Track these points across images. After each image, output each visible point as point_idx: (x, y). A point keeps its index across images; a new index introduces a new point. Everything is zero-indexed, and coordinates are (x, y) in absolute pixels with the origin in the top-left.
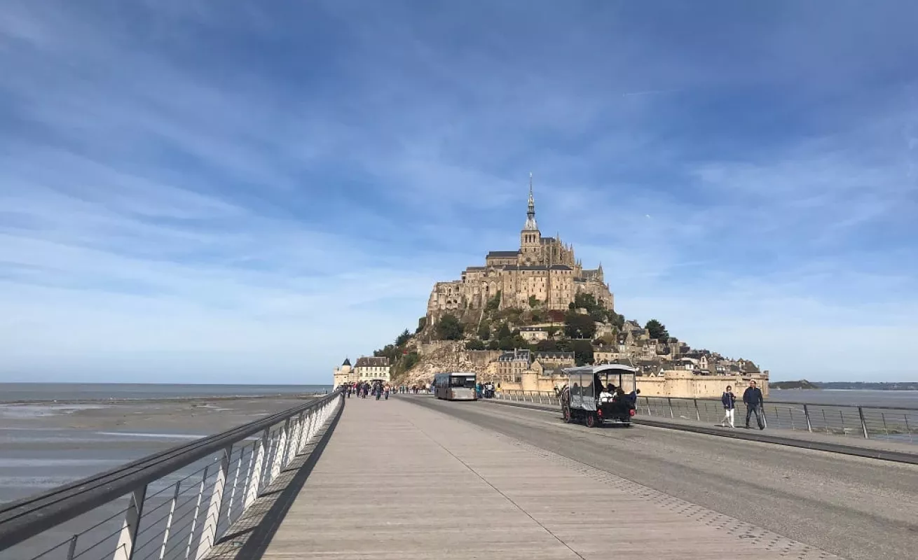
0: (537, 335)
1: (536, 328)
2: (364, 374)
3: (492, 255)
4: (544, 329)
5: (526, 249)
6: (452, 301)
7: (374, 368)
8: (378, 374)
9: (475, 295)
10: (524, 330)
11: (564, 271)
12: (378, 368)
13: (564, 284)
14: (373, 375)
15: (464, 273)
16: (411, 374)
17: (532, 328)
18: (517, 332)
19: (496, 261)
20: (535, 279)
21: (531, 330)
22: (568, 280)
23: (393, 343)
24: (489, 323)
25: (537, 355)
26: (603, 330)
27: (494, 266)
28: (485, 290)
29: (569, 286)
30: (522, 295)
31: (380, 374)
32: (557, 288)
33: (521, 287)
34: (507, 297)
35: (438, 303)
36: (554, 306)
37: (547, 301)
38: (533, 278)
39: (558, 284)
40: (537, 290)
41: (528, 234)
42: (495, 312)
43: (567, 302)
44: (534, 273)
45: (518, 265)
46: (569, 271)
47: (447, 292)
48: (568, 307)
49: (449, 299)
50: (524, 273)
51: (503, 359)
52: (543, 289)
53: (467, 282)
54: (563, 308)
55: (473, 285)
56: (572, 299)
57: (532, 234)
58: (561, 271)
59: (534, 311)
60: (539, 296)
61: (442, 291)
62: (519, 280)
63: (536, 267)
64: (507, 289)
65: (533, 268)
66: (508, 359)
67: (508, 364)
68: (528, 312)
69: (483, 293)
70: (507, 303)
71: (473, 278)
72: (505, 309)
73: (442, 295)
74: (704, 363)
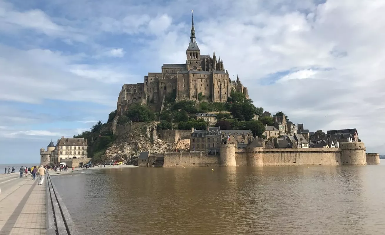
1: (208, 114)
2: (64, 153)
3: (166, 66)
4: (214, 115)
5: (190, 62)
6: (137, 98)
7: (73, 147)
8: (77, 153)
9: (155, 93)
10: (200, 116)
12: (77, 147)
14: (73, 153)
15: (147, 77)
16: (108, 151)
18: (195, 117)
19: (169, 70)
20: (202, 81)
21: (205, 115)
22: (225, 81)
23: (90, 131)
24: (168, 112)
27: (168, 74)
28: (163, 89)
29: (226, 86)
30: (192, 92)
31: (79, 152)
32: (218, 87)
33: (192, 86)
34: (181, 94)
35: (125, 99)
36: (217, 100)
37: (211, 96)
38: (201, 79)
39: (219, 84)
40: (203, 88)
41: (192, 52)
42: (172, 104)
43: (225, 98)
44: (201, 76)
45: (189, 70)
46: (226, 75)
47: (132, 92)
48: (225, 101)
49: (135, 97)
50: (194, 75)
51: (195, 136)
52: (208, 88)
53: (149, 83)
54: (223, 102)
55: (153, 86)
56: (229, 95)
57: (195, 51)
58: (221, 75)
59: (202, 103)
60: (205, 93)
61: (128, 90)
62: (190, 81)
63: (204, 72)
64: (181, 88)
65: (200, 72)
66: (200, 136)
67: (201, 139)
68: (199, 104)
69: (162, 91)
70: (181, 98)
71: (153, 81)
72: (181, 102)
73: (129, 94)
74: (356, 137)
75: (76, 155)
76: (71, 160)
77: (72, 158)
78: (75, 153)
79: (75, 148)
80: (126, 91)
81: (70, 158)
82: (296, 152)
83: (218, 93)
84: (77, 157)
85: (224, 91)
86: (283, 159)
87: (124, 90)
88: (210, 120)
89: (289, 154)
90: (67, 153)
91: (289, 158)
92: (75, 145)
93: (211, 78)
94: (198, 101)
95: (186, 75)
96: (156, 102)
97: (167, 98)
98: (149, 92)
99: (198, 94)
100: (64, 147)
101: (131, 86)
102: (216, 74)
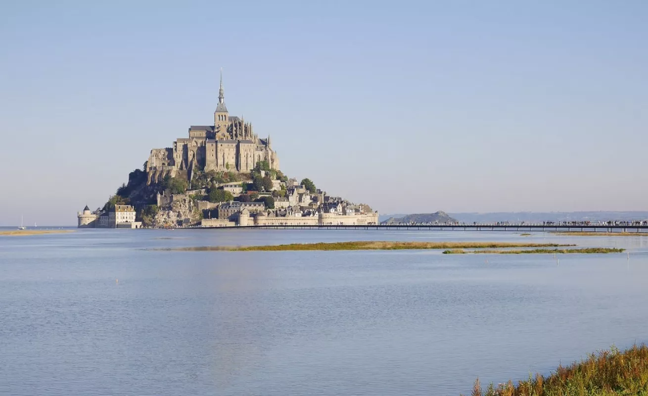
1: (234, 185)
2: (119, 218)
3: (193, 128)
4: (240, 186)
5: (220, 126)
11: (249, 144)
12: (128, 213)
13: (249, 153)
14: (125, 218)
15: (176, 143)
17: (228, 186)
18: (222, 188)
19: (197, 133)
20: (229, 150)
21: (231, 186)
22: (252, 150)
26: (276, 185)
27: (196, 137)
28: (193, 156)
29: (252, 154)
30: (220, 161)
32: (245, 156)
33: (220, 155)
34: (210, 163)
35: (155, 165)
36: (243, 169)
37: (238, 164)
39: (245, 153)
40: (230, 157)
41: (221, 114)
42: (201, 173)
43: (251, 167)
44: (228, 145)
45: (217, 139)
46: (252, 145)
47: (161, 156)
48: (251, 170)
49: (163, 162)
50: (221, 145)
51: (222, 208)
52: (234, 156)
53: (178, 149)
54: (249, 171)
55: (182, 152)
56: (255, 164)
57: (223, 114)
58: (247, 144)
59: (230, 172)
60: (232, 161)
61: (157, 155)
62: (219, 151)
63: (230, 140)
64: (210, 156)
65: (227, 142)
66: (226, 207)
67: (226, 210)
68: (226, 174)
69: (190, 158)
70: (210, 167)
71: (182, 147)
72: (210, 171)
73: (157, 159)
74: (340, 207)
78: (127, 218)
79: (126, 214)
81: (124, 222)
83: (245, 162)
84: (128, 221)
85: (250, 160)
87: (152, 154)
88: (235, 190)
90: (121, 218)
92: (126, 211)
93: (238, 147)
94: (225, 170)
95: (214, 144)
96: (185, 169)
97: (196, 166)
98: (178, 158)
99: (225, 163)
100: (119, 213)
101: (159, 151)
102: (243, 144)
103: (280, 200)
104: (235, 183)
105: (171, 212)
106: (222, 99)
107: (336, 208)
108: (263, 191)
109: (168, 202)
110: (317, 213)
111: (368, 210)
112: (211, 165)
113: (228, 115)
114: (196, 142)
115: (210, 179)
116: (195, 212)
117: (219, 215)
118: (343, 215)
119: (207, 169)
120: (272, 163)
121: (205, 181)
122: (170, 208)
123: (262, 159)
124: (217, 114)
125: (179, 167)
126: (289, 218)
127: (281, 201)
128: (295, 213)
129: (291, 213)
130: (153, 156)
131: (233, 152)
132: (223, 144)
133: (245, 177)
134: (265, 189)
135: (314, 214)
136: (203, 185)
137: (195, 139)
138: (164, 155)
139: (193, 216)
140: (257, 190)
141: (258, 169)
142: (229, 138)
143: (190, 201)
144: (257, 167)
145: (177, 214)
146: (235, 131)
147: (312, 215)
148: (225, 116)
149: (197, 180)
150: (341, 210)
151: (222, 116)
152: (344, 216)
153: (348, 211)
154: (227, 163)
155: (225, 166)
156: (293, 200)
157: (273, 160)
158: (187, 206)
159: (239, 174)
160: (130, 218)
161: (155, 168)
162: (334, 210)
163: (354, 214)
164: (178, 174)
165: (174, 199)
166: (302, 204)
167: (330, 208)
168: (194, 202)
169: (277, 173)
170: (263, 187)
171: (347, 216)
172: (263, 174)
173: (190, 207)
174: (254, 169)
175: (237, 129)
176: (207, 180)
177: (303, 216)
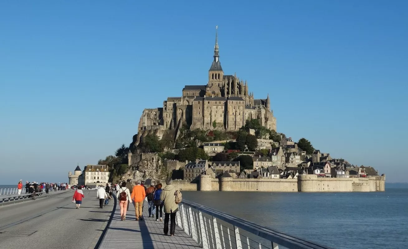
0: (216, 149)
1: (215, 144)
2: (90, 178)
3: (187, 88)
4: (221, 145)
5: (212, 84)
8: (100, 178)
10: (207, 145)
11: (238, 101)
12: (100, 173)
13: (238, 111)
14: (96, 178)
15: (166, 102)
17: (213, 144)
18: (202, 147)
19: (190, 93)
20: (217, 107)
21: (212, 145)
22: (241, 108)
23: (113, 155)
25: (213, 164)
27: (188, 97)
28: (180, 115)
29: (242, 113)
30: (207, 119)
31: (101, 177)
32: (233, 114)
33: (207, 113)
34: (196, 121)
35: (146, 125)
36: (231, 127)
37: (225, 123)
38: (216, 106)
39: (234, 111)
40: (218, 115)
41: (214, 72)
42: (187, 132)
43: (240, 125)
44: (216, 103)
45: (205, 96)
46: (241, 102)
47: (152, 116)
48: (240, 129)
49: (155, 122)
50: (209, 103)
51: (188, 167)
52: (223, 115)
53: (168, 109)
54: (237, 129)
55: (172, 111)
56: (244, 122)
57: (217, 72)
58: (236, 101)
59: (216, 131)
60: (220, 120)
61: (148, 115)
62: (205, 108)
63: (220, 98)
64: (196, 115)
65: (216, 99)
66: (191, 167)
67: (191, 170)
68: (211, 132)
69: (179, 117)
70: (197, 125)
71: (172, 106)
72: (196, 130)
73: (149, 119)
74: (328, 169)
75: (99, 180)
76: (95, 184)
77: (96, 182)
78: (98, 178)
79: (98, 174)
80: (146, 115)
81: (95, 182)
82: (258, 181)
83: (233, 120)
84: (100, 181)
85: (239, 118)
86: (248, 187)
87: (144, 115)
89: (253, 183)
90: (92, 179)
91: (253, 186)
92: (98, 171)
93: (226, 105)
94: (212, 128)
95: (201, 102)
96: (174, 128)
97: (183, 125)
98: (168, 118)
99: (213, 121)
100: (90, 173)
101: (151, 110)
102: (231, 101)
103: (261, 160)
104: (218, 142)
105: (138, 172)
106: (217, 58)
107: (323, 168)
108: (247, 150)
109: (138, 161)
110: (297, 174)
111: (370, 172)
112: (197, 124)
113: (222, 74)
114: (187, 101)
115: (194, 138)
116: (162, 172)
117: (185, 176)
118: (332, 177)
119: (192, 128)
120: (266, 122)
121: (189, 139)
122: (137, 168)
123: (254, 117)
124: (211, 73)
125: (169, 126)
126: (261, 180)
127: (263, 161)
128: (270, 175)
129: (265, 174)
130: (145, 116)
131: (221, 109)
132: (210, 101)
133: (231, 136)
134: (248, 148)
135: (293, 176)
136: (185, 144)
137: (186, 98)
138: (155, 115)
139: (159, 176)
140: (239, 149)
141: (246, 128)
142: (220, 96)
143: (158, 160)
144: (246, 125)
145: (143, 174)
146: (227, 88)
147: (290, 177)
148: (219, 75)
149: (182, 139)
150: (329, 172)
151: (216, 75)
152: (334, 178)
153: (339, 173)
154: (215, 121)
155: (212, 124)
156: (278, 160)
157: (266, 119)
158: (155, 165)
159: (226, 133)
160: (102, 178)
161: (145, 128)
162: (319, 171)
163: (348, 177)
164: (166, 133)
165: (143, 157)
166: (290, 165)
167: (315, 169)
168: (163, 162)
169: (270, 133)
170: (246, 146)
171: (338, 178)
172: (252, 132)
173: (157, 166)
174: (243, 128)
175: (229, 86)
176: (190, 139)
177: (281, 177)
